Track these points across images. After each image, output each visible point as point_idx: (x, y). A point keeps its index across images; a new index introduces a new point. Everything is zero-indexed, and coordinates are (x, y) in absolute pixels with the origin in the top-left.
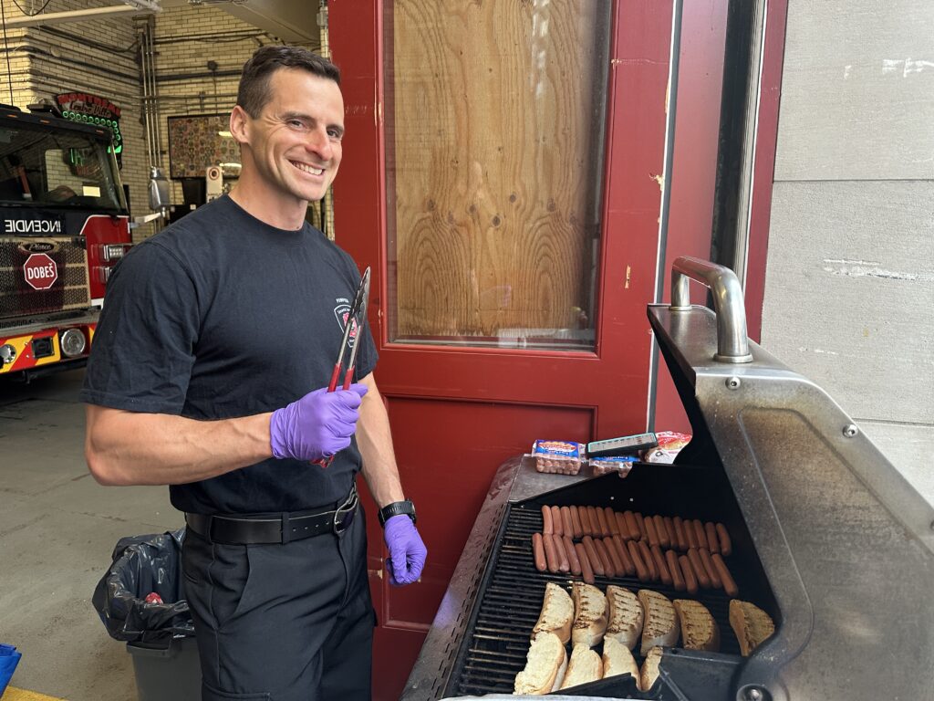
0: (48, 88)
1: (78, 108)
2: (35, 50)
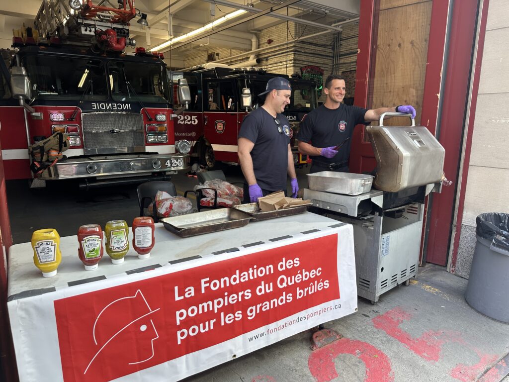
0: (298, 65)
1: (308, 72)
2: (296, 51)
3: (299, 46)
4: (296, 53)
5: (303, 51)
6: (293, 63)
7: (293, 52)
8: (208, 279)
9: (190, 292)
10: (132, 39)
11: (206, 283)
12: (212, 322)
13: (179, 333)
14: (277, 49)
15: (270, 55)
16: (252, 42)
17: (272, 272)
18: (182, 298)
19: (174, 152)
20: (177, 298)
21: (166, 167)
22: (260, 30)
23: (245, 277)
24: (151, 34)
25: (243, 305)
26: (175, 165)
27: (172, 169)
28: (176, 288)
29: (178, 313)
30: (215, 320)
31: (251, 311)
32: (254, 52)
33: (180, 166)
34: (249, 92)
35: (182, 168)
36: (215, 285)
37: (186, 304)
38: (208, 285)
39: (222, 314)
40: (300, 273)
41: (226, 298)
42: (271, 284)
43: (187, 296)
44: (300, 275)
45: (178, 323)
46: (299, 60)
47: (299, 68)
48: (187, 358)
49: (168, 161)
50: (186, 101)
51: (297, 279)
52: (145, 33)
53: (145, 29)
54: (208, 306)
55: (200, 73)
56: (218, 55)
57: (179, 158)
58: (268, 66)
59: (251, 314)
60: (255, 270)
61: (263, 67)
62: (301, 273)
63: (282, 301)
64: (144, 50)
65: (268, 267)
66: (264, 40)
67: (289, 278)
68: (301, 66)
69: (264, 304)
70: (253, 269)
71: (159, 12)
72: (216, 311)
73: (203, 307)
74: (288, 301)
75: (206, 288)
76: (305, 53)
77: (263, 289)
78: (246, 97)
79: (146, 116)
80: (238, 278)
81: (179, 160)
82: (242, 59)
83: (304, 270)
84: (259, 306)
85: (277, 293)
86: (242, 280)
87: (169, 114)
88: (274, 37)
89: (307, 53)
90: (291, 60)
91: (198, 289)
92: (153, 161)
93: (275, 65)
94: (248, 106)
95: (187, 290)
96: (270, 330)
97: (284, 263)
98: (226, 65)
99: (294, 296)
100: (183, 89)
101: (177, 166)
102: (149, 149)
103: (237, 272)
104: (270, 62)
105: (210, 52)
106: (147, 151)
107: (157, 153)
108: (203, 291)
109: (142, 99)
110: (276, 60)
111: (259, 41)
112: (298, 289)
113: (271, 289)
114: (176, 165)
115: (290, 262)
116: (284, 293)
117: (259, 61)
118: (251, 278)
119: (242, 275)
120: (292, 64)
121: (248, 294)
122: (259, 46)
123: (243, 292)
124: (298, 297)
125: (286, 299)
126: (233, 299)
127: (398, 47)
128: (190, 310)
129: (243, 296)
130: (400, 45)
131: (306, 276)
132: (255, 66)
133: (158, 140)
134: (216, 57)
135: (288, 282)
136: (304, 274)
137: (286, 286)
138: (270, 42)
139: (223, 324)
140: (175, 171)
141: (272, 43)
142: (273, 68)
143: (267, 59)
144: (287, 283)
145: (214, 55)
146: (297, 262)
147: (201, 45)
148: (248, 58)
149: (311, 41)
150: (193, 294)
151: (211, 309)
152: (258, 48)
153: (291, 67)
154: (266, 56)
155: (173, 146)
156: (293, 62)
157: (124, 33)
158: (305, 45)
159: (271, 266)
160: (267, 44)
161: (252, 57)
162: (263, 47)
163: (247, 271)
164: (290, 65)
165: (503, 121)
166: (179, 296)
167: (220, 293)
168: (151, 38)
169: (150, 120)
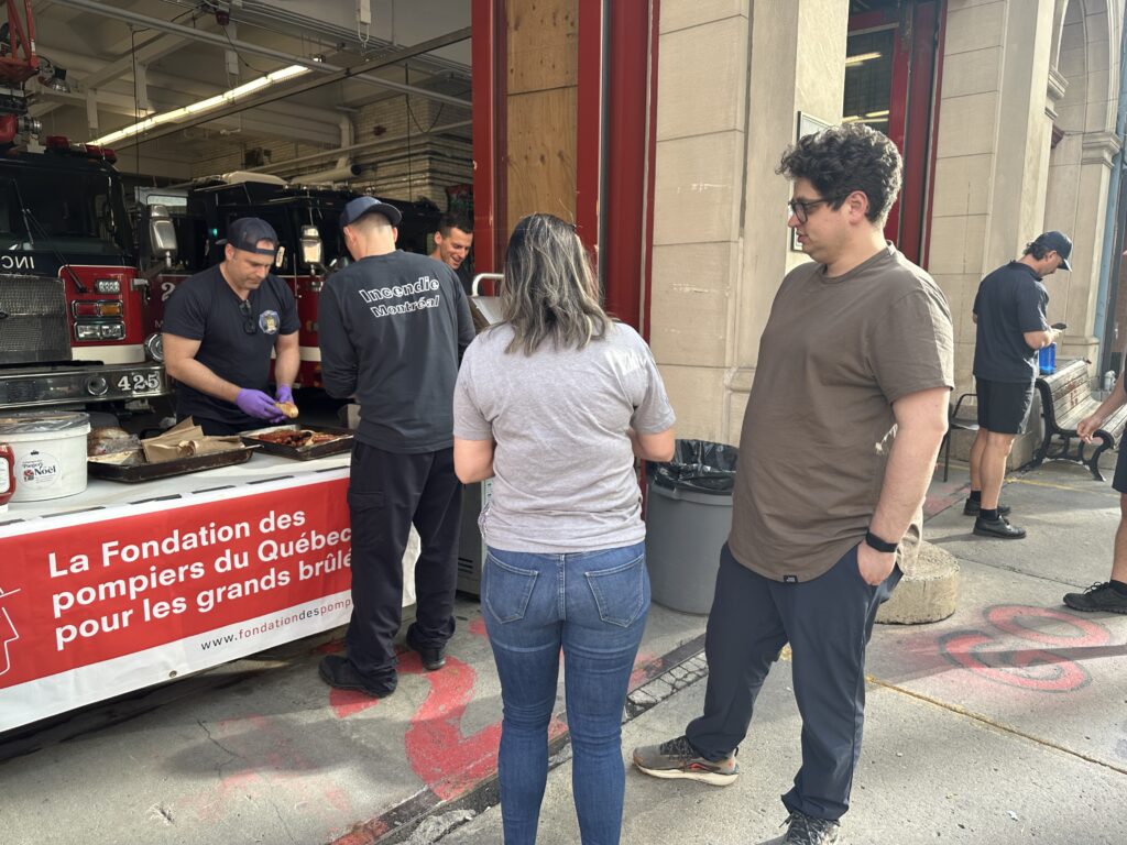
0: (441, 182)
1: (462, 197)
2: (434, 153)
3: (441, 143)
4: (434, 157)
5: (448, 155)
6: (429, 178)
7: (427, 156)
8: (115, 543)
9: (83, 562)
10: (32, 121)
11: (111, 549)
12: (126, 615)
13: (59, 632)
14: (394, 147)
15: (381, 158)
16: (340, 130)
17: (247, 534)
18: (65, 572)
19: (142, 358)
20: (54, 573)
21: (120, 391)
22: (358, 106)
23: (192, 542)
24: (98, 104)
25: (189, 589)
26: (140, 387)
27: (135, 394)
28: (52, 557)
29: (56, 598)
30: (131, 612)
31: (205, 599)
32: (347, 151)
33: (154, 389)
34: (317, 234)
35: (157, 393)
36: (130, 553)
37: (73, 583)
38: (116, 552)
39: (146, 602)
40: (305, 537)
41: (153, 576)
42: (245, 555)
43: (74, 569)
44: (306, 541)
45: (57, 614)
46: (442, 173)
47: (442, 189)
48: (77, 674)
49: (125, 379)
50: (166, 250)
51: (301, 546)
52: (85, 101)
53: (82, 92)
54: (118, 587)
55: (212, 193)
56: (268, 153)
57: (152, 372)
58: (378, 182)
59: (207, 602)
60: (213, 532)
61: (367, 184)
62: (308, 537)
63: (268, 582)
64: (67, 143)
65: (238, 527)
66: (369, 127)
67: (283, 546)
68: (446, 183)
69: (230, 588)
70: (208, 529)
71: (115, 57)
72: (133, 597)
73: (107, 590)
74: (281, 584)
75: (112, 558)
76: (453, 158)
77: (226, 562)
78: (310, 244)
79: (71, 283)
80: (174, 543)
81: (150, 376)
82: (322, 166)
83: (313, 533)
84: (220, 591)
85: (258, 569)
86: (185, 547)
87: (128, 279)
88: (387, 123)
89: (457, 158)
90: (423, 172)
91: (96, 559)
92: (89, 380)
93: (393, 180)
94: (314, 264)
95: (73, 560)
96: (244, 632)
97: (272, 520)
98: (278, 178)
99: (294, 575)
100: (159, 226)
101: (147, 389)
102: (79, 354)
103: (176, 533)
104: (382, 172)
105: (251, 147)
106: (75, 358)
107: (100, 363)
108: (106, 563)
109: (63, 246)
110: (393, 170)
111: (356, 129)
112: (301, 563)
113: (246, 563)
114: (143, 387)
115: (285, 519)
116: (273, 570)
117: (357, 170)
118: (204, 543)
119: (185, 538)
120: (427, 181)
121: (198, 570)
122: (356, 139)
123: (186, 567)
124: (302, 577)
125: (277, 580)
126: (166, 578)
127: (539, 162)
128: (80, 594)
129: (187, 573)
130: (542, 158)
131: (318, 542)
132: (350, 180)
133: (101, 335)
134: (265, 158)
135: (278, 551)
136: (314, 539)
137: (276, 558)
138: (379, 131)
139: (147, 618)
140: (142, 400)
141: (384, 134)
142: (389, 186)
143: (374, 166)
144: (279, 553)
145: (258, 155)
146: (300, 518)
147: (223, 132)
148: (334, 163)
149: (465, 133)
150: (86, 568)
151: (123, 592)
152: (356, 143)
153: (424, 185)
154: (372, 160)
155: (140, 347)
156: (428, 175)
157: (14, 105)
158: (452, 141)
159: (246, 525)
160: (373, 136)
161: (342, 161)
162: (365, 141)
163: (197, 531)
164: (423, 181)
165: (687, 290)
166: (59, 569)
167: (141, 567)
168: (100, 113)
169: (83, 291)
